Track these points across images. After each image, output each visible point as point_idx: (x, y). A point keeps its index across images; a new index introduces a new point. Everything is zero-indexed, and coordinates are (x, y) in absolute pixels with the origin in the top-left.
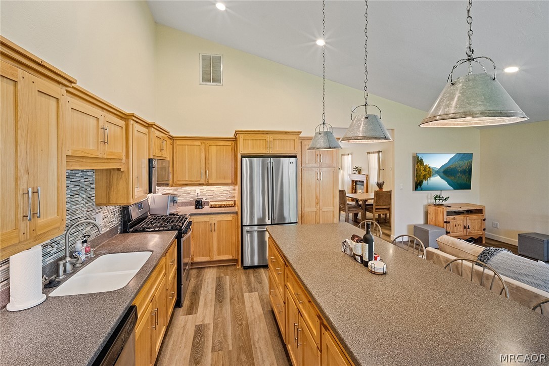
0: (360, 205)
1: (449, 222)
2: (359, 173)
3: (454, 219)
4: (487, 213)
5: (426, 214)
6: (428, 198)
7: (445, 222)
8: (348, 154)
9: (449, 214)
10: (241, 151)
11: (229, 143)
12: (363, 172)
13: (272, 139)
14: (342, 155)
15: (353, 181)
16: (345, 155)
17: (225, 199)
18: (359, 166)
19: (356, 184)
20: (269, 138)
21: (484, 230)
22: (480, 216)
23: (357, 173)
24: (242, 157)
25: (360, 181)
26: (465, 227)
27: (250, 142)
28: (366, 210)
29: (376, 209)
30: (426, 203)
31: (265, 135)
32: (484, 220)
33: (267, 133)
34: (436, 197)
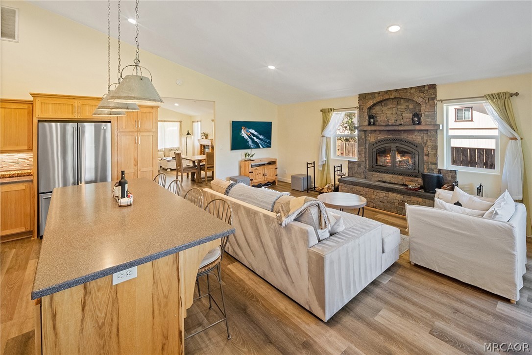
0: (196, 166)
1: (252, 172)
2: (207, 138)
3: (256, 169)
4: (278, 164)
5: (240, 167)
6: (242, 156)
7: (250, 172)
8: (198, 121)
9: (252, 166)
10: (38, 114)
11: (26, 106)
12: (209, 137)
13: (80, 105)
14: (193, 122)
15: (201, 145)
16: (195, 122)
17: (20, 167)
18: (206, 132)
19: (204, 148)
20: (76, 103)
21: (277, 175)
22: (274, 166)
23: (204, 138)
24: (39, 121)
25: (207, 146)
26: (264, 175)
27: (50, 106)
28: (201, 169)
29: (208, 167)
30: (240, 159)
31: (71, 100)
32: (276, 168)
33: (74, 98)
34: (246, 154)
